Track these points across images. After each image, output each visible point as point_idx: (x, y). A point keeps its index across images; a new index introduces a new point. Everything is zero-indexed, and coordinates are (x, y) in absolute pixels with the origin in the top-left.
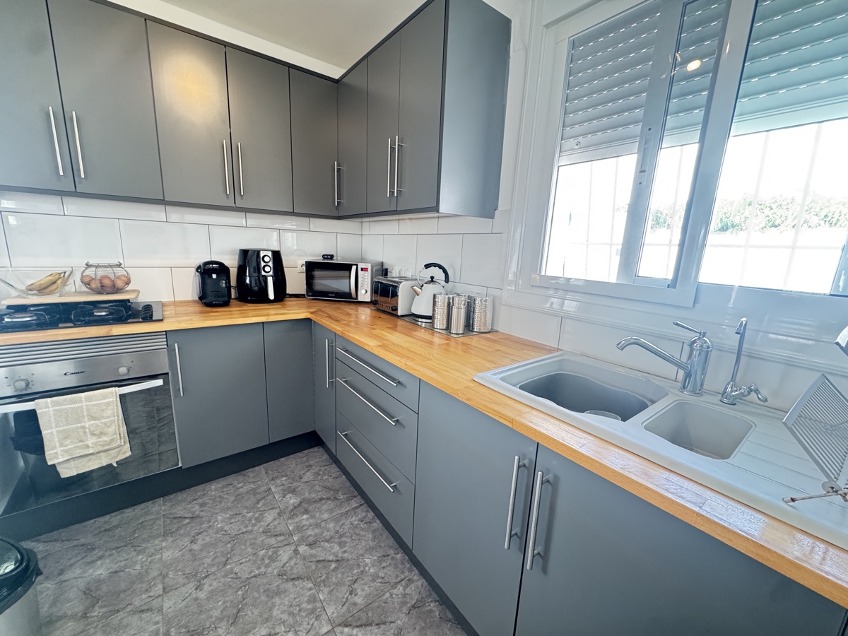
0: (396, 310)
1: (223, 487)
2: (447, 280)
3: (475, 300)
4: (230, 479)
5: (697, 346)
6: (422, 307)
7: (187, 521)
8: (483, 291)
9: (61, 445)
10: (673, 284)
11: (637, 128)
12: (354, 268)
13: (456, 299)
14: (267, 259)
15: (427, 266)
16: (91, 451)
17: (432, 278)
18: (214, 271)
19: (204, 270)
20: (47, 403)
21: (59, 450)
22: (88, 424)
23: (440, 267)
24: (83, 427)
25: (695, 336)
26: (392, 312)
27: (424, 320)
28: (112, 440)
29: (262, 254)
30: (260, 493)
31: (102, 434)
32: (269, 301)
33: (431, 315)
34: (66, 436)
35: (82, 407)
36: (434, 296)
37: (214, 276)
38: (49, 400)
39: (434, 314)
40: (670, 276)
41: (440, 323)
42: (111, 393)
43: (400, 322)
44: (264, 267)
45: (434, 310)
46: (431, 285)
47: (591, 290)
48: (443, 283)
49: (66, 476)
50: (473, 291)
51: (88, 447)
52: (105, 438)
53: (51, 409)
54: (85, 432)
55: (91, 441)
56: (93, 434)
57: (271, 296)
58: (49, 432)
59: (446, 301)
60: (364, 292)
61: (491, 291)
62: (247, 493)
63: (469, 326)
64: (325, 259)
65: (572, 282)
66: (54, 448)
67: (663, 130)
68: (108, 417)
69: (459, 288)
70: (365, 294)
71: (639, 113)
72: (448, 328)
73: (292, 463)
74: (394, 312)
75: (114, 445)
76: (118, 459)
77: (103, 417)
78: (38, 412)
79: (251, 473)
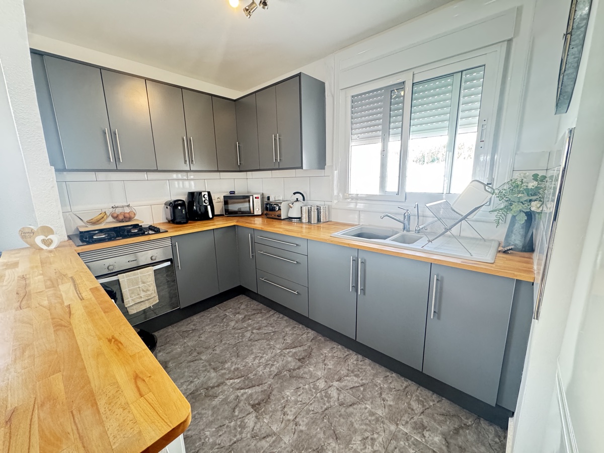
0: (280, 216)
1: (200, 317)
2: (304, 200)
3: (320, 207)
4: (202, 314)
5: (406, 215)
6: (294, 213)
7: (191, 332)
8: (323, 203)
9: (131, 297)
10: (398, 194)
11: (380, 133)
12: (251, 198)
13: (313, 208)
14: (206, 196)
15: (294, 194)
16: (143, 300)
17: (297, 199)
18: (179, 205)
19: (175, 205)
20: (124, 276)
21: (130, 299)
22: (141, 285)
23: (300, 193)
24: (139, 287)
25: (405, 211)
26: (278, 218)
27: (295, 220)
28: (152, 293)
29: (203, 194)
30: (221, 316)
31: (148, 290)
32: (209, 219)
33: (300, 216)
34: (132, 292)
35: (138, 277)
36: (301, 208)
37: (179, 208)
38: (124, 274)
39: (302, 216)
40: (396, 190)
41: (305, 219)
42: (150, 269)
43: (283, 222)
44: (205, 201)
45: (302, 214)
46: (297, 203)
47: (369, 198)
48: (302, 201)
49: (132, 313)
50: (318, 203)
51: (141, 297)
52: (149, 293)
53: (125, 279)
54: (140, 290)
55: (142, 294)
56: (144, 291)
57: (211, 216)
58: (125, 290)
59: (307, 209)
60: (257, 209)
61: (326, 203)
62: (215, 317)
63: (319, 220)
64: (231, 194)
65: (359, 196)
66: (128, 299)
67: (389, 135)
68: (150, 282)
69: (310, 203)
70: (258, 211)
71: (380, 127)
72: (309, 222)
73: (232, 303)
74: (280, 218)
75: (152, 296)
76: (153, 304)
77: (148, 282)
78: (120, 280)
79: (212, 310)
